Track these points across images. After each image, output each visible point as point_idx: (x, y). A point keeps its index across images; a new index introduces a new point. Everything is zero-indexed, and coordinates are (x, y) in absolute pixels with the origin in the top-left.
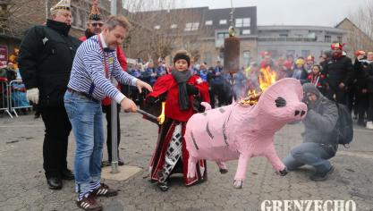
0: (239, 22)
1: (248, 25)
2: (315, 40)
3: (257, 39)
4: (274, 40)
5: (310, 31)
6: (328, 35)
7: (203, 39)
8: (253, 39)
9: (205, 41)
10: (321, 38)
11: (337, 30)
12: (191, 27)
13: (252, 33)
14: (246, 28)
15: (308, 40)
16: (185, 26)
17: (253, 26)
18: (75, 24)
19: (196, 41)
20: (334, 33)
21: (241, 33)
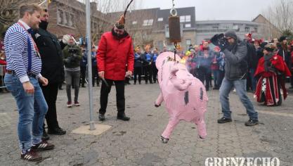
0: (182, 19)
1: (189, 20)
2: (238, 30)
3: (196, 31)
4: (209, 31)
5: (234, 24)
6: (247, 26)
7: (156, 31)
8: (193, 31)
9: (158, 33)
10: (242, 29)
11: (254, 23)
12: (148, 23)
13: (192, 26)
14: (188, 23)
16: (143, 23)
17: (193, 21)
18: (62, 23)
19: (151, 33)
20: (252, 26)
21: (184, 27)
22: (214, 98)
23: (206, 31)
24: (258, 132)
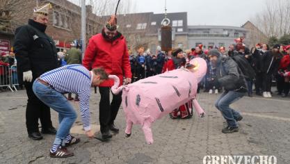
0: (175, 23)
1: (181, 25)
2: (228, 36)
3: (188, 35)
4: (199, 36)
5: (224, 30)
6: (237, 32)
7: (149, 35)
8: (185, 35)
9: (151, 36)
10: (232, 34)
11: (242, 29)
12: (141, 26)
13: (184, 31)
14: (180, 27)
15: (222, 36)
16: (136, 26)
17: (185, 26)
18: (57, 24)
19: (144, 36)
20: (241, 31)
21: (176, 31)
22: (203, 100)
23: (197, 35)
24: (246, 134)
